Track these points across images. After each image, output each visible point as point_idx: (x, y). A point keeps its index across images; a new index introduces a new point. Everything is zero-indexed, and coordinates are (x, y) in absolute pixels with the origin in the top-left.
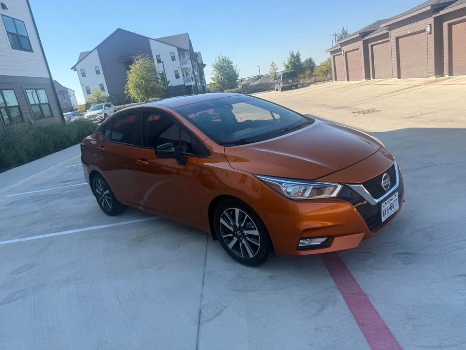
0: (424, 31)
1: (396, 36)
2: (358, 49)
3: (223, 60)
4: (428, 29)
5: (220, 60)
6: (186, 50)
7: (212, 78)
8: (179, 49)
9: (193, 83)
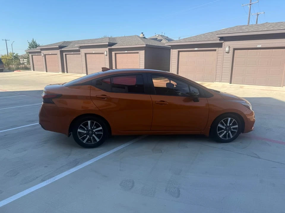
0: (103, 53)
1: (85, 53)
2: (56, 54)
4: (106, 53)
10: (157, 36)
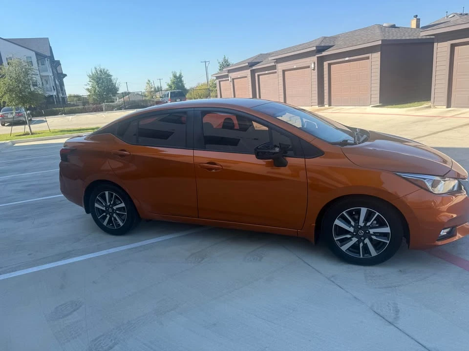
0: (309, 67)
1: (284, 69)
2: (246, 77)
3: (101, 71)
4: (313, 66)
5: (97, 71)
6: (46, 57)
7: (88, 90)
8: (37, 54)
9: (55, 93)
10: (450, 17)
